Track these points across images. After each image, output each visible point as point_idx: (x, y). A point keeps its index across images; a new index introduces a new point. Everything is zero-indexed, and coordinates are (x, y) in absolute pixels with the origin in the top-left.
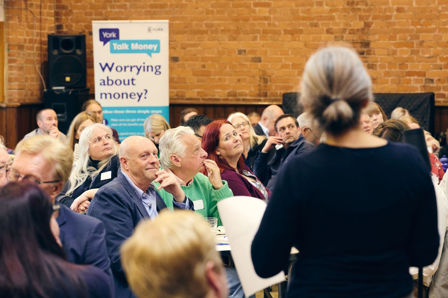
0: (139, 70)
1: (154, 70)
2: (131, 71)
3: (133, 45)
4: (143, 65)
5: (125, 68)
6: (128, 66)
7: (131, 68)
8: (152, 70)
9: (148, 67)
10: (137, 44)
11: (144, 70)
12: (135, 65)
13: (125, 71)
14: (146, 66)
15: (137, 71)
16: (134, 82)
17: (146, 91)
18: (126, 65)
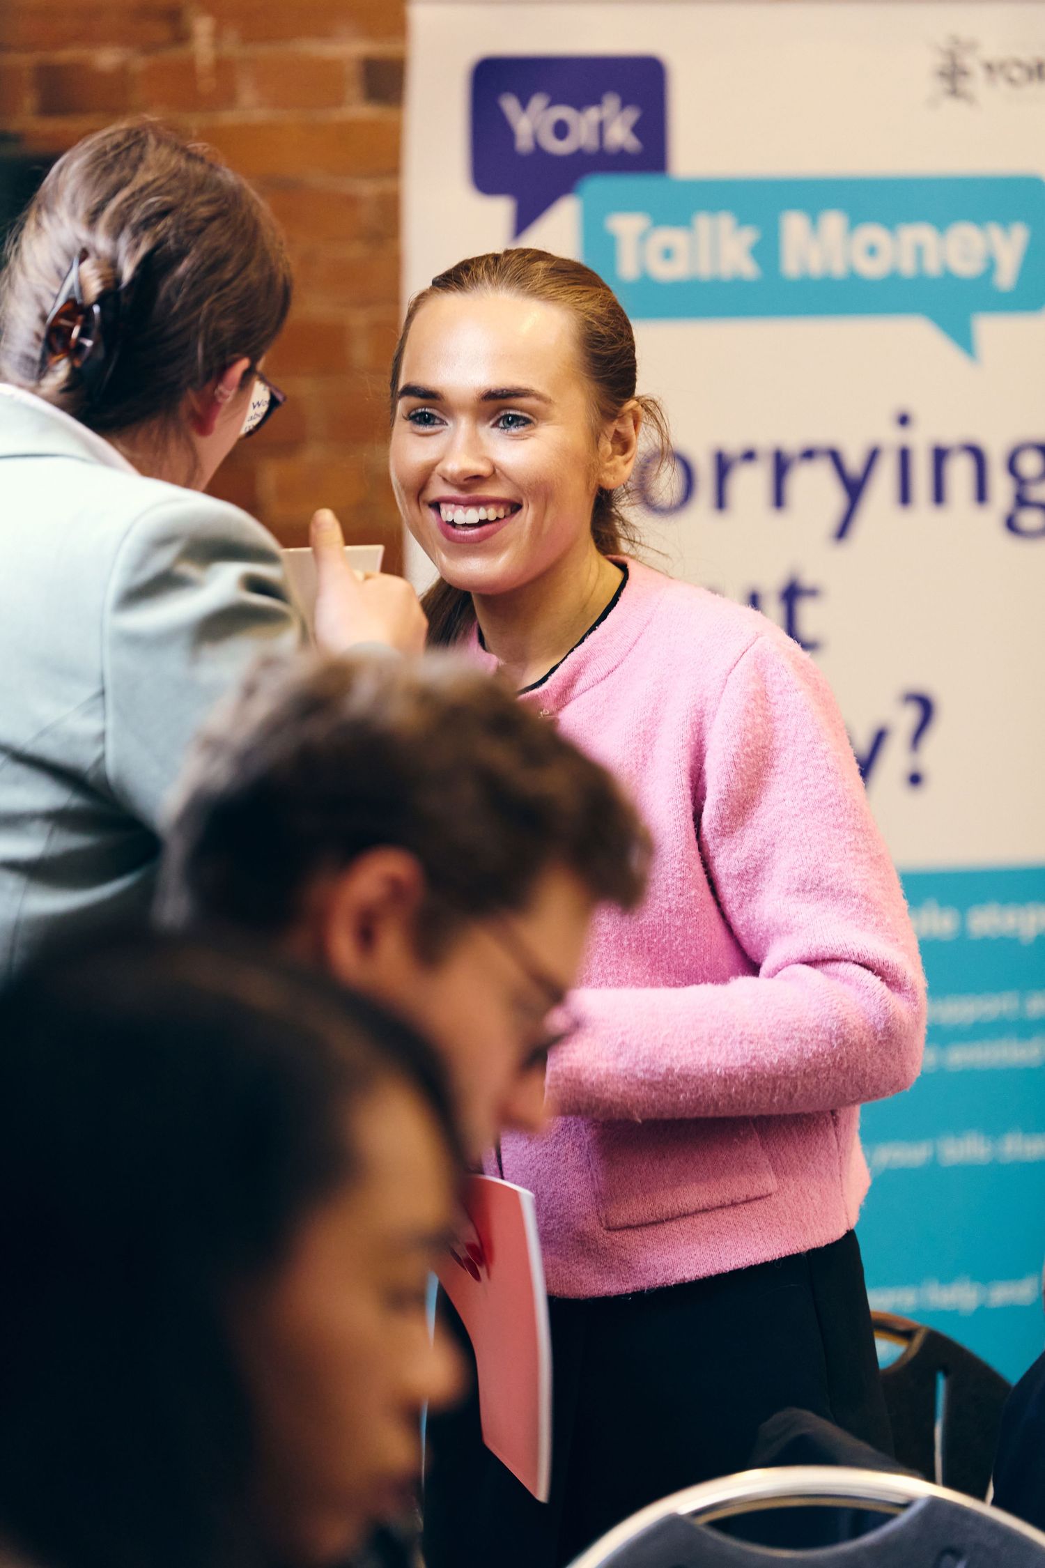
0: (854, 489)
1: (1001, 487)
2: (779, 499)
3: (794, 226)
4: (891, 437)
5: (723, 467)
6: (749, 456)
7: (781, 466)
8: (981, 494)
9: (940, 456)
10: (834, 223)
11: (905, 496)
12: (820, 436)
13: (721, 502)
14: (921, 442)
15: (833, 498)
16: (810, 616)
17: (925, 706)
18: (734, 444)
